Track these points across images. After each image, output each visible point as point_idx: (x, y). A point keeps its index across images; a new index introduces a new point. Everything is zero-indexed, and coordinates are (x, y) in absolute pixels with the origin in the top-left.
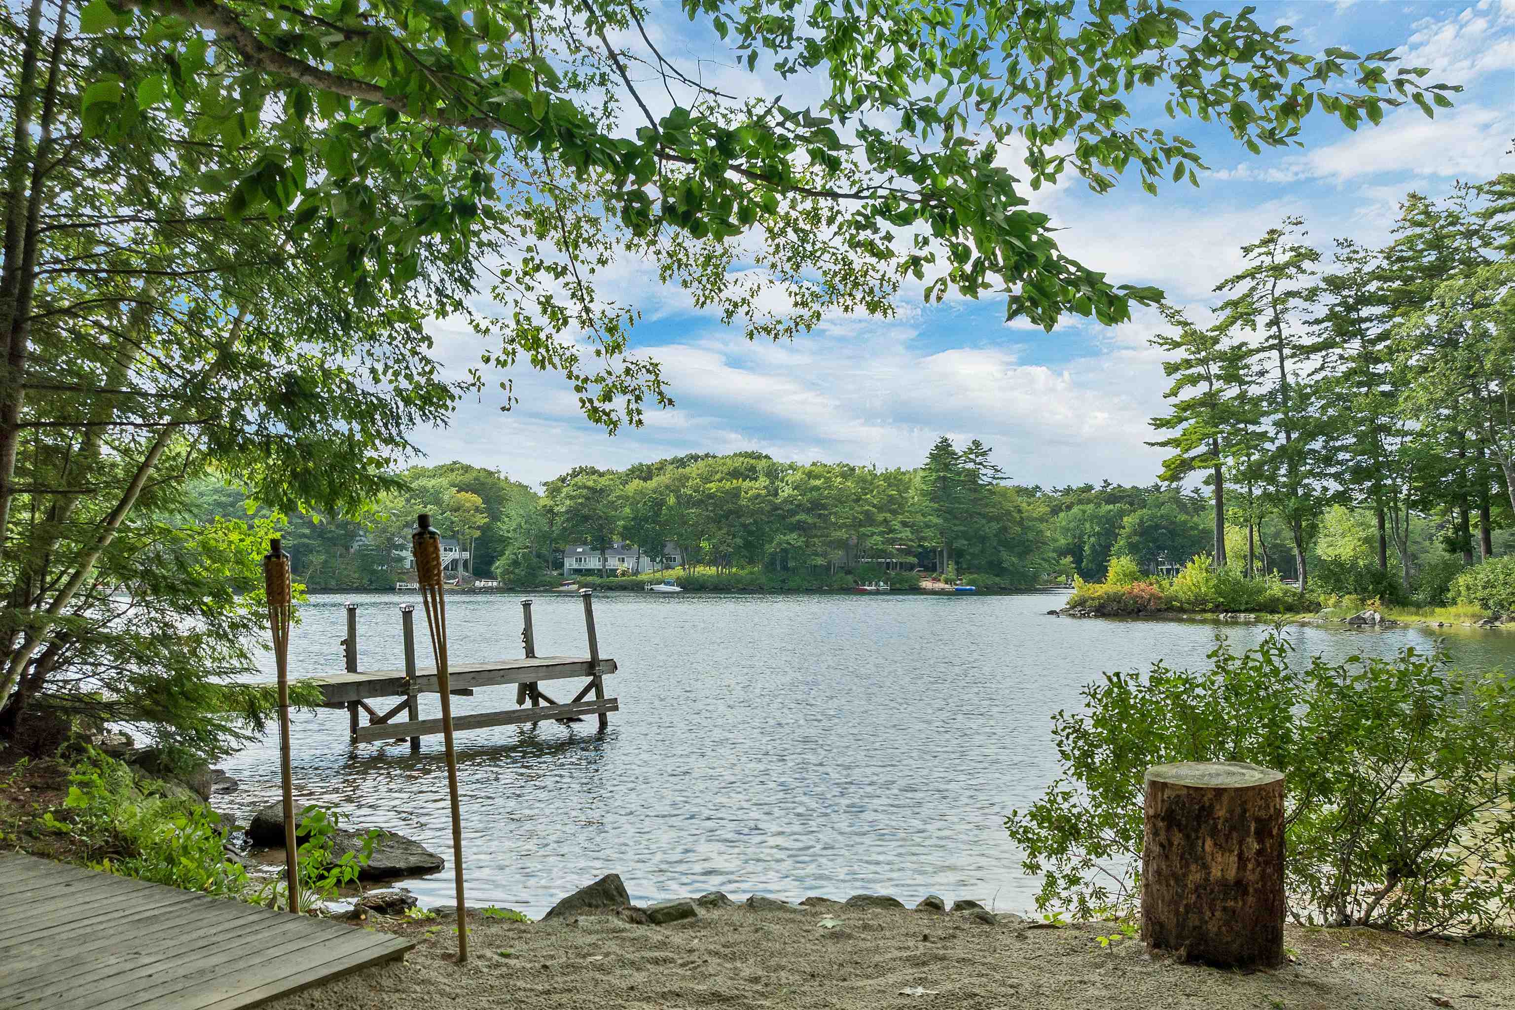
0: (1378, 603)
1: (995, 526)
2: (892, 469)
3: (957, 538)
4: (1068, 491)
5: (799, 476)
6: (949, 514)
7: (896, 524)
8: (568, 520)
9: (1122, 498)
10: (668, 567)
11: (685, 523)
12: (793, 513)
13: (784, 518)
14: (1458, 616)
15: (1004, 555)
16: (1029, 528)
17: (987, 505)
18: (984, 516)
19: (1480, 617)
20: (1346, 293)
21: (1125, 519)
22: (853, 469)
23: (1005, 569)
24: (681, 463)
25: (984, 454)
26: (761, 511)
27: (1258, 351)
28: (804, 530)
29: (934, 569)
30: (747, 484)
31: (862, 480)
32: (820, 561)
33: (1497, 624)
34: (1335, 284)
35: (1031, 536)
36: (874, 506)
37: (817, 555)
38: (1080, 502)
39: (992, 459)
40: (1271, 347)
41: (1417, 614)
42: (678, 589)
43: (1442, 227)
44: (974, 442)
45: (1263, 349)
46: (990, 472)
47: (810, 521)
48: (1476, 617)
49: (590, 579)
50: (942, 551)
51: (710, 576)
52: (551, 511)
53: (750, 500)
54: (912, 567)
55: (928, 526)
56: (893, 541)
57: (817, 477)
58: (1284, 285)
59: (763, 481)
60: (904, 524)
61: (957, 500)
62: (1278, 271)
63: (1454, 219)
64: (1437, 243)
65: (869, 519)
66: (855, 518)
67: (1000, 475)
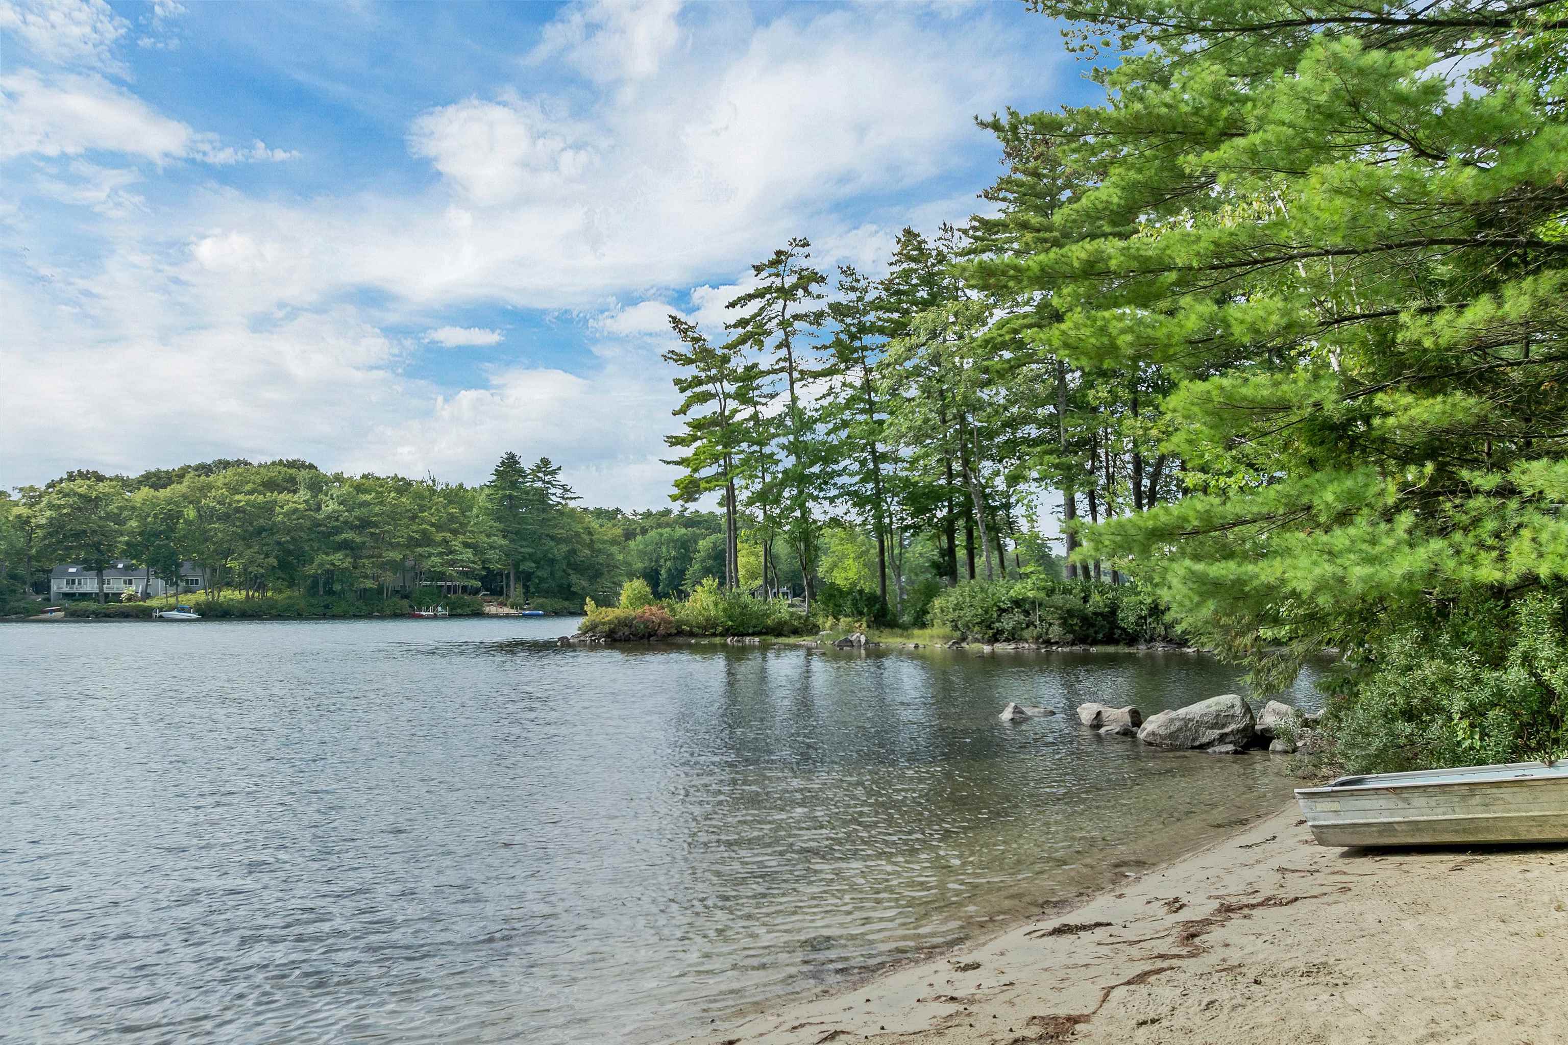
0: (864, 625)
1: (564, 548)
2: (454, 485)
3: (524, 559)
4: (648, 515)
5: (346, 489)
6: (518, 535)
7: (456, 544)
8: (50, 534)
9: (699, 523)
10: (187, 591)
11: (206, 540)
12: (337, 531)
13: (328, 535)
14: (932, 637)
15: (574, 578)
16: (600, 551)
17: (555, 526)
18: (552, 538)
19: (952, 638)
20: (849, 320)
21: (701, 543)
22: (409, 484)
23: (575, 593)
24: (205, 469)
25: (553, 473)
26: (300, 528)
27: (768, 373)
28: (352, 549)
29: (501, 593)
30: (285, 496)
31: (419, 496)
32: (369, 584)
33: (964, 645)
34: (838, 310)
35: (601, 559)
36: (433, 525)
37: (366, 577)
38: (659, 526)
39: (561, 478)
40: (782, 370)
41: (902, 636)
42: (195, 616)
43: (933, 265)
44: (543, 460)
45: (774, 372)
46: (559, 492)
47: (358, 540)
48: (946, 638)
49: (83, 605)
50: (508, 576)
51: (238, 602)
52: (27, 522)
53: (286, 514)
54: (476, 592)
55: (492, 547)
56: (453, 563)
57: (367, 491)
58: (793, 308)
59: (303, 494)
60: (466, 545)
61: (522, 520)
62: (787, 294)
63: (941, 258)
64: (929, 280)
65: (426, 540)
66: (412, 538)
67: (569, 495)
